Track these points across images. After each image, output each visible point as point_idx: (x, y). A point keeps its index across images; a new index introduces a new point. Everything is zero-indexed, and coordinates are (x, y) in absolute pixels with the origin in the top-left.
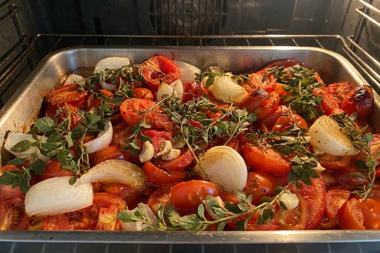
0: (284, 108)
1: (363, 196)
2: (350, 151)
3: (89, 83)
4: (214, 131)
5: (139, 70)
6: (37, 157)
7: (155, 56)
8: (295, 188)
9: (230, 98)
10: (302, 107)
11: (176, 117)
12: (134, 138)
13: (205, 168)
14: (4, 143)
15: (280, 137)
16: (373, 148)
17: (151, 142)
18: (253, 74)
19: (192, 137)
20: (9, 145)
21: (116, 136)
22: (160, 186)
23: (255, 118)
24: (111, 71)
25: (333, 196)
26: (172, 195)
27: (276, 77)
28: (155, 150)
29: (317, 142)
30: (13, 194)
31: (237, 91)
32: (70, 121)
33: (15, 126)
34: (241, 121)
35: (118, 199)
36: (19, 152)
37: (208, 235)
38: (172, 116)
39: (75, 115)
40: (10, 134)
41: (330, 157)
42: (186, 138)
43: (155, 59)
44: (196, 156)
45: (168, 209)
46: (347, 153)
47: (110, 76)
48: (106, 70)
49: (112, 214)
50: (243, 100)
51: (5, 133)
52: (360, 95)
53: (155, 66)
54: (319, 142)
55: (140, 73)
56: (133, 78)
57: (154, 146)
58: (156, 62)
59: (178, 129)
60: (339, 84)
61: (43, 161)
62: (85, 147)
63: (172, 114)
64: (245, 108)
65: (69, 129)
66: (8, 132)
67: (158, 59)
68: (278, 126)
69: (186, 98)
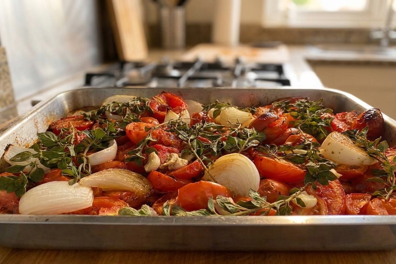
0: (293, 129)
1: (385, 197)
2: (365, 159)
3: (96, 114)
4: (222, 145)
5: (147, 102)
6: (37, 166)
7: (162, 93)
8: (311, 190)
9: (238, 122)
10: (312, 128)
11: (184, 135)
12: (139, 150)
13: (215, 176)
14: (4, 155)
15: (292, 151)
16: (390, 158)
17: (157, 153)
18: (260, 107)
19: (200, 150)
20: (8, 156)
21: (121, 153)
22: (166, 193)
23: (264, 137)
24: (118, 104)
25: (353, 199)
26: (179, 198)
27: (282, 108)
28: (161, 161)
29: (331, 153)
30: (7, 198)
31: (244, 117)
32: (74, 137)
33: (17, 143)
34: (250, 137)
35: (120, 201)
36: (18, 161)
37: (220, 218)
38: (179, 134)
39: (79, 135)
40: (11, 147)
41: (345, 167)
42: (194, 149)
43: (163, 95)
44: (205, 165)
45: (174, 208)
46: (363, 162)
47: (117, 108)
48: (114, 102)
49: (113, 212)
50: (251, 124)
51: (6, 145)
52: (370, 115)
53: (162, 101)
54: (333, 153)
55: (148, 105)
56: (140, 109)
57: (160, 158)
58: (163, 98)
59: (185, 145)
60: (347, 112)
61: (42, 169)
62: (87, 159)
63: (179, 133)
64: (253, 128)
65: (72, 143)
66: (9, 146)
67: (165, 96)
68: (289, 143)
69: (194, 122)
